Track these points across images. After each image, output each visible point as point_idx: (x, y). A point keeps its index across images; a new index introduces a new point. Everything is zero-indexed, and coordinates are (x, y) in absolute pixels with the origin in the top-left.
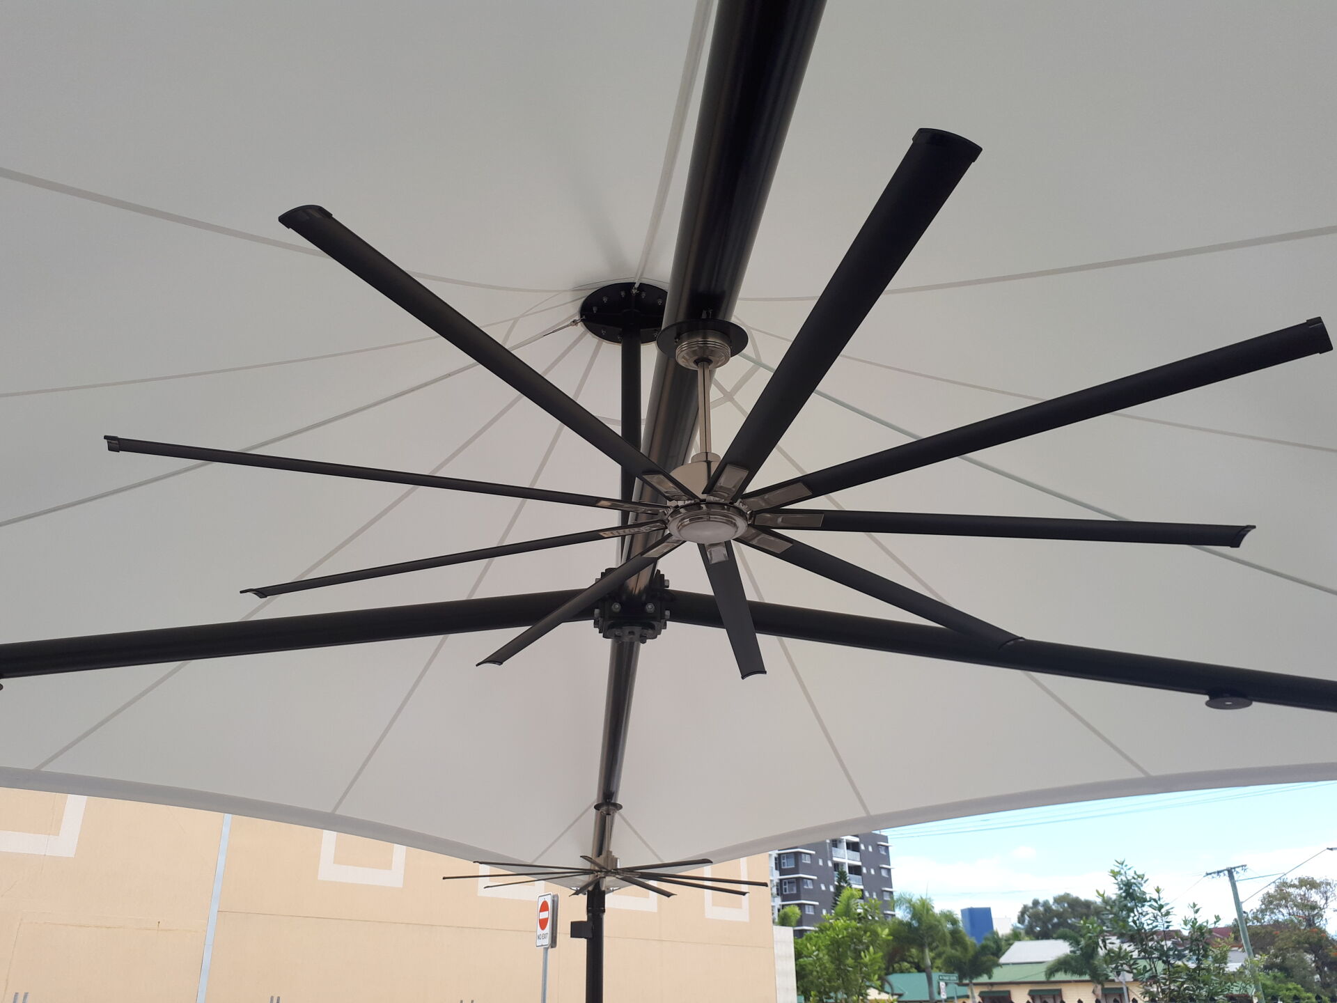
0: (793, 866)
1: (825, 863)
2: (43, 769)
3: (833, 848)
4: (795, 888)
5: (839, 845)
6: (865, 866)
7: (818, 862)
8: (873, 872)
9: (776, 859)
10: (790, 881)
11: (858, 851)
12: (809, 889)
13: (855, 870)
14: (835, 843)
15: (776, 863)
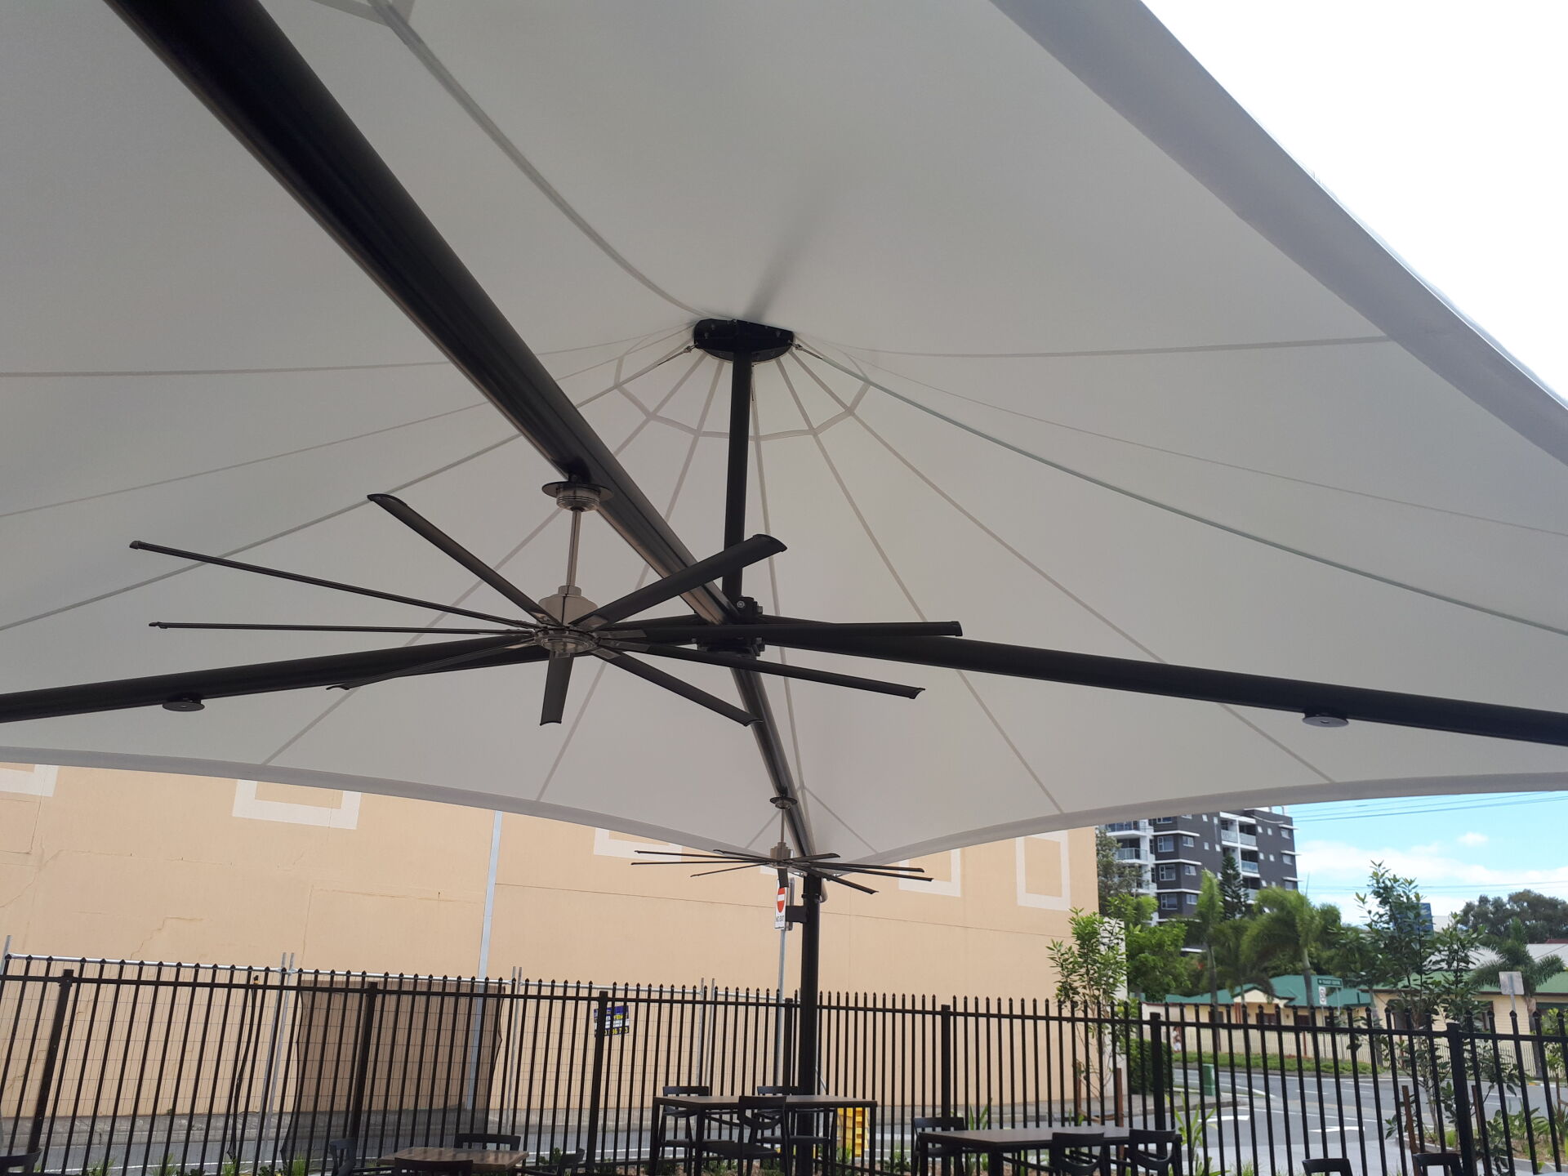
0: (1172, 850)
1: (1212, 847)
2: (270, 764)
3: (1223, 831)
4: (1174, 875)
5: (1230, 827)
6: (1261, 852)
7: (1203, 846)
8: (1272, 858)
9: (1151, 841)
10: (1169, 867)
11: (1254, 835)
12: (1193, 876)
13: (1249, 856)
14: (1226, 824)
15: (1151, 847)
